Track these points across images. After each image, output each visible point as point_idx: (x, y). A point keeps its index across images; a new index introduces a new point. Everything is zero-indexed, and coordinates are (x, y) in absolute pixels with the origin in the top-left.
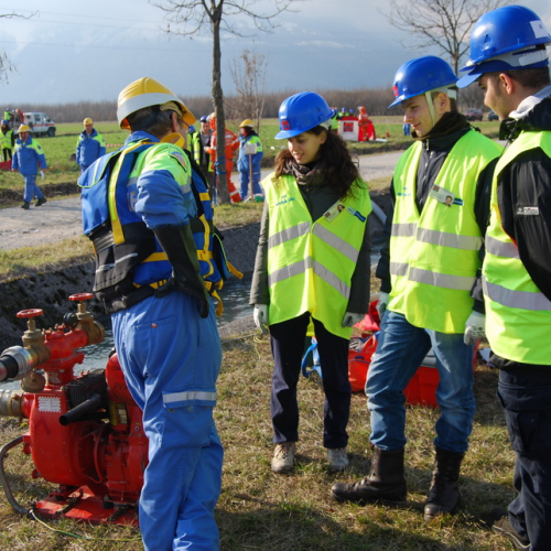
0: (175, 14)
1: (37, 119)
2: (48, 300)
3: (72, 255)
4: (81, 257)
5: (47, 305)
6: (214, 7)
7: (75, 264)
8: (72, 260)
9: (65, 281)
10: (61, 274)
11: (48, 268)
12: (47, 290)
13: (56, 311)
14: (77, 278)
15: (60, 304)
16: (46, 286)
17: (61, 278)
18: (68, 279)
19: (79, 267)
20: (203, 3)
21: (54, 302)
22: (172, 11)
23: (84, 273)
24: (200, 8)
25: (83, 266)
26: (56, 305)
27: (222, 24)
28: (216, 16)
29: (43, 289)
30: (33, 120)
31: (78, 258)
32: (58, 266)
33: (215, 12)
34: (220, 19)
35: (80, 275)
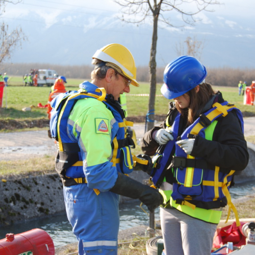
0: (128, 8)
1: (50, 74)
2: (6, 200)
3: (30, 169)
4: (37, 172)
5: (5, 203)
6: (156, 5)
7: (31, 177)
8: (30, 174)
9: (21, 188)
10: (20, 182)
11: (11, 177)
12: (7, 193)
13: (11, 209)
14: (30, 186)
15: (15, 204)
16: (7, 190)
17: (19, 185)
18: (24, 187)
19: (33, 179)
20: (148, 2)
21: (11, 202)
22: (126, 6)
23: (36, 183)
24: (146, 6)
25: (36, 178)
26: (12, 204)
27: (160, 17)
28: (156, 12)
29: (5, 192)
30: (47, 75)
31: (34, 172)
32: (18, 176)
33: (156, 9)
34: (158, 14)
35: (33, 184)
